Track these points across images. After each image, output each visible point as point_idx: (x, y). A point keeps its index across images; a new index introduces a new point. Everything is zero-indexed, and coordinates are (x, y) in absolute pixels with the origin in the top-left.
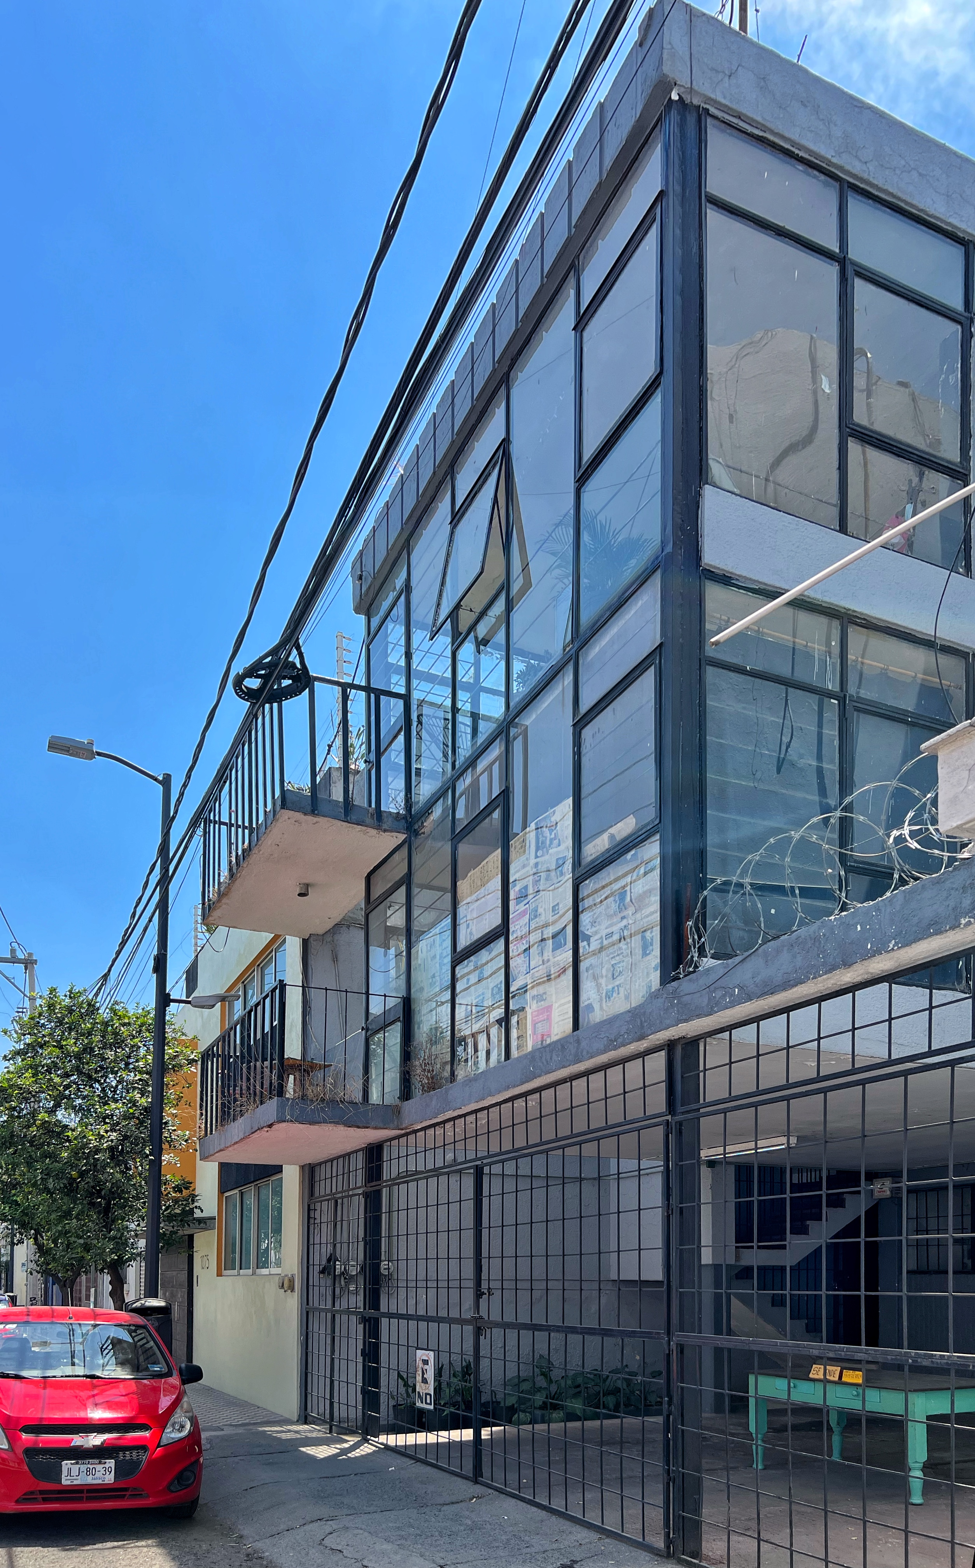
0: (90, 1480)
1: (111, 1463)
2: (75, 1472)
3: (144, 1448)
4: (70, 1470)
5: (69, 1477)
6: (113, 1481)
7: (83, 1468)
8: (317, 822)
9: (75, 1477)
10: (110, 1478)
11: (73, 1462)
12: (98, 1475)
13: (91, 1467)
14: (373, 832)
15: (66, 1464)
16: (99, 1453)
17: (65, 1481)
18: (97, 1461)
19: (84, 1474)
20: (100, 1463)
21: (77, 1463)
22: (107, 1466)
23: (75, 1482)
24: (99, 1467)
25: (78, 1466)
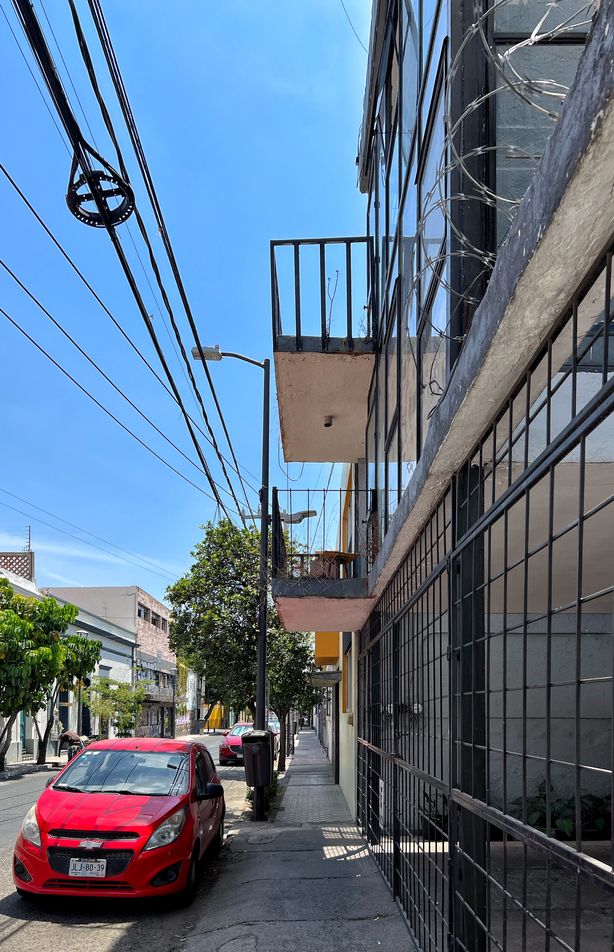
0: (88, 874)
1: (103, 862)
2: (78, 867)
3: (130, 851)
4: (75, 866)
5: (74, 871)
6: (104, 876)
7: (84, 864)
8: (304, 359)
9: (78, 871)
10: (102, 874)
11: (77, 859)
12: (95, 870)
13: (90, 864)
14: (349, 358)
15: (73, 861)
16: (95, 854)
17: (71, 874)
18: (94, 860)
19: (84, 869)
20: (96, 861)
21: (80, 860)
22: (101, 864)
23: (78, 875)
24: (95, 865)
25: (81, 863)
